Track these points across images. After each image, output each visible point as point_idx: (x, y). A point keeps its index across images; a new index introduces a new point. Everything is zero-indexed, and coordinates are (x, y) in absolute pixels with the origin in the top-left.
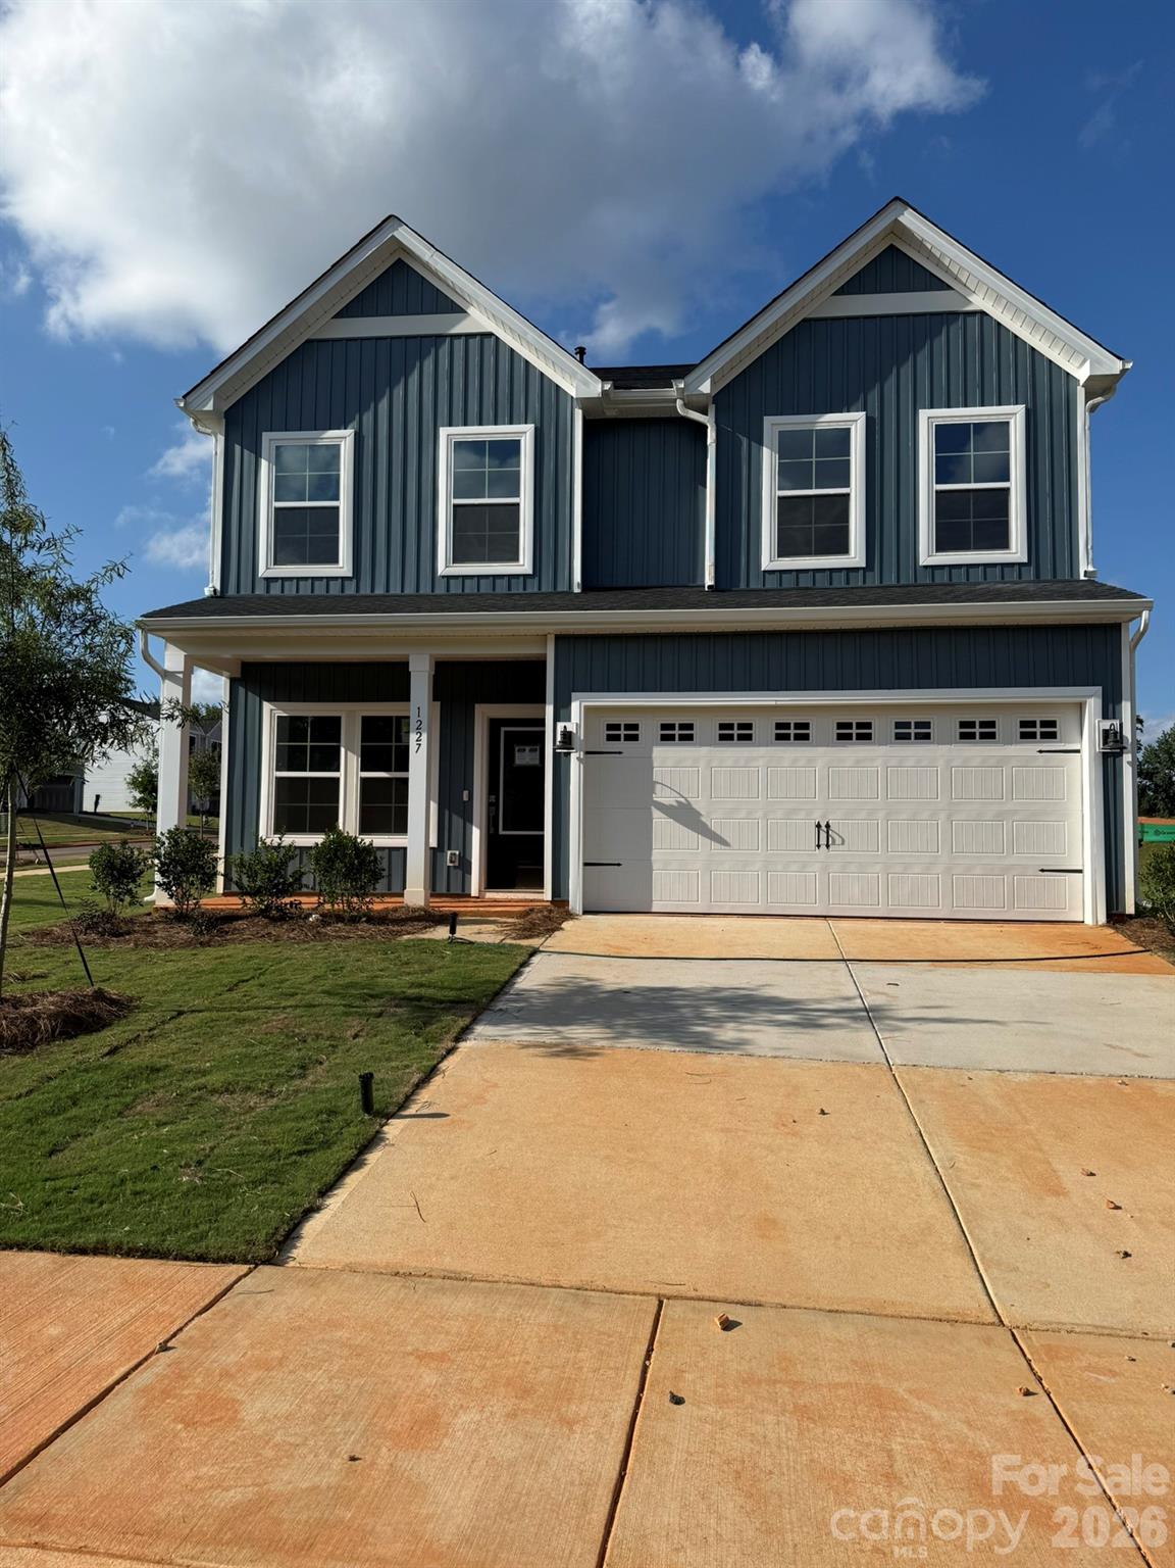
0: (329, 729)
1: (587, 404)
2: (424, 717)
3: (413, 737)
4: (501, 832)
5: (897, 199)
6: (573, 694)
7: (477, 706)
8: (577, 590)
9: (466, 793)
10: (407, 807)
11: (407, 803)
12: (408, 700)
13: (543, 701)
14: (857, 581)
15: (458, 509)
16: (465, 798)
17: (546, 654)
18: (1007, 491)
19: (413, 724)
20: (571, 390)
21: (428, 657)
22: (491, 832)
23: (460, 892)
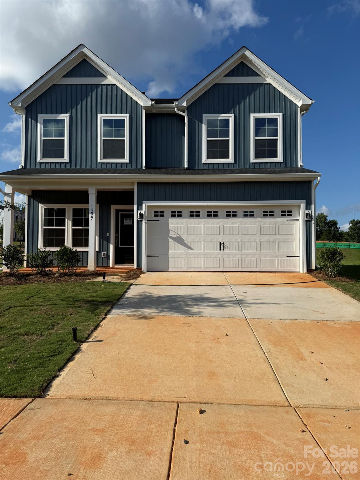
0: (62, 212)
1: (146, 108)
2: (94, 209)
3: (90, 215)
4: (120, 246)
5: (244, 47)
6: (143, 202)
7: (112, 205)
8: (144, 168)
9: (108, 234)
10: (88, 239)
11: (88, 237)
12: (88, 203)
13: (133, 204)
14: (232, 167)
15: (104, 141)
16: (108, 235)
17: (134, 189)
18: (277, 140)
19: (90, 211)
20: (141, 103)
21: (95, 189)
22: (117, 246)
23: (106, 265)
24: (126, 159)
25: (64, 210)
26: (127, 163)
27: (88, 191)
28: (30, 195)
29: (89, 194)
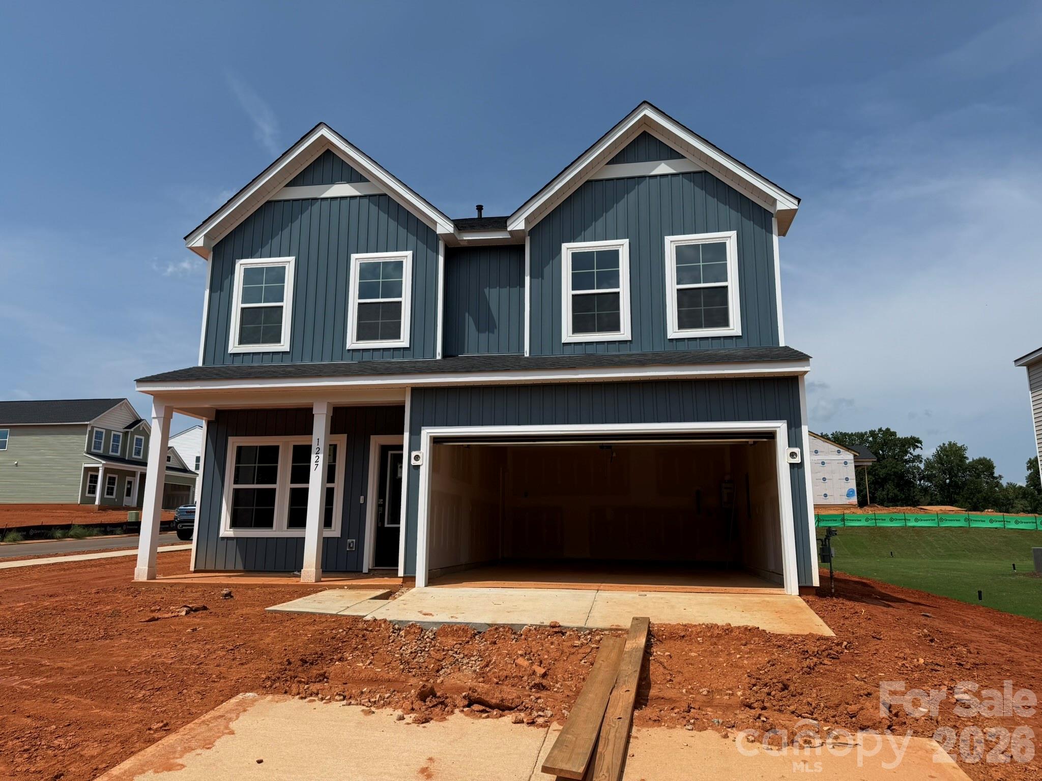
0: (271, 454)
1: (446, 236)
2: (322, 446)
3: (313, 458)
4: (386, 525)
5: (645, 102)
6: (422, 427)
7: (372, 437)
8: (439, 357)
9: (362, 498)
14: (625, 351)
16: (362, 501)
17: (405, 401)
19: (314, 450)
21: (326, 403)
22: (380, 525)
23: (355, 570)
24: (404, 341)
25: (276, 449)
26: (404, 349)
27: (312, 409)
28: (213, 419)
29: (313, 415)
